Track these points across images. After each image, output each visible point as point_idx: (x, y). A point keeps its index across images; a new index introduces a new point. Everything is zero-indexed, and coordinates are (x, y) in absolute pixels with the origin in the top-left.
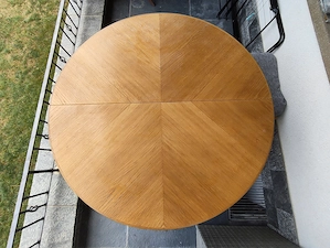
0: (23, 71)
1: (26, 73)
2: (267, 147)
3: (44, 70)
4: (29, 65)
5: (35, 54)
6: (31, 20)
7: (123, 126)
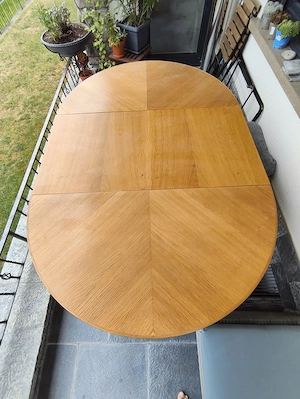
0: (7, 163)
1: (9, 165)
2: (272, 235)
3: (28, 162)
4: (13, 158)
5: (21, 148)
6: (22, 119)
7: (108, 215)
